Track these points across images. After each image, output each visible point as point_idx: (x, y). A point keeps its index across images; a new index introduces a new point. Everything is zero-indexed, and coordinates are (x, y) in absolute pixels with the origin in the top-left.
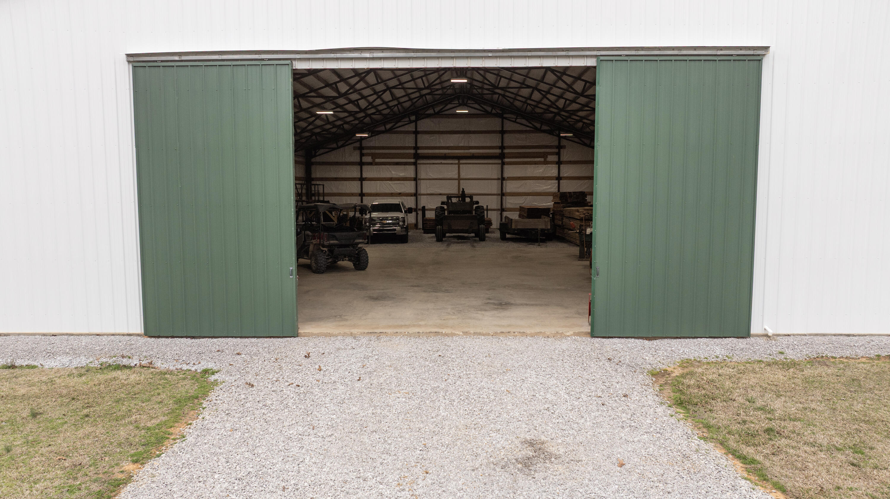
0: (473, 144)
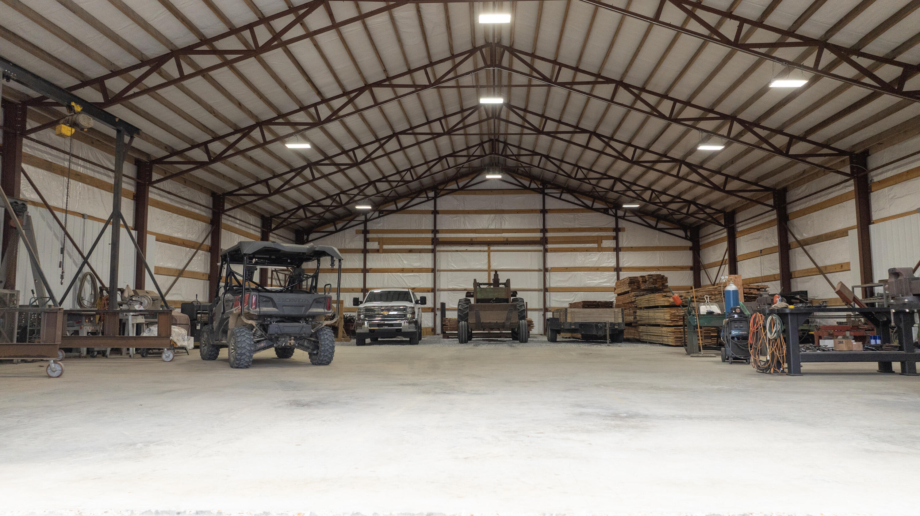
0: (506, 226)
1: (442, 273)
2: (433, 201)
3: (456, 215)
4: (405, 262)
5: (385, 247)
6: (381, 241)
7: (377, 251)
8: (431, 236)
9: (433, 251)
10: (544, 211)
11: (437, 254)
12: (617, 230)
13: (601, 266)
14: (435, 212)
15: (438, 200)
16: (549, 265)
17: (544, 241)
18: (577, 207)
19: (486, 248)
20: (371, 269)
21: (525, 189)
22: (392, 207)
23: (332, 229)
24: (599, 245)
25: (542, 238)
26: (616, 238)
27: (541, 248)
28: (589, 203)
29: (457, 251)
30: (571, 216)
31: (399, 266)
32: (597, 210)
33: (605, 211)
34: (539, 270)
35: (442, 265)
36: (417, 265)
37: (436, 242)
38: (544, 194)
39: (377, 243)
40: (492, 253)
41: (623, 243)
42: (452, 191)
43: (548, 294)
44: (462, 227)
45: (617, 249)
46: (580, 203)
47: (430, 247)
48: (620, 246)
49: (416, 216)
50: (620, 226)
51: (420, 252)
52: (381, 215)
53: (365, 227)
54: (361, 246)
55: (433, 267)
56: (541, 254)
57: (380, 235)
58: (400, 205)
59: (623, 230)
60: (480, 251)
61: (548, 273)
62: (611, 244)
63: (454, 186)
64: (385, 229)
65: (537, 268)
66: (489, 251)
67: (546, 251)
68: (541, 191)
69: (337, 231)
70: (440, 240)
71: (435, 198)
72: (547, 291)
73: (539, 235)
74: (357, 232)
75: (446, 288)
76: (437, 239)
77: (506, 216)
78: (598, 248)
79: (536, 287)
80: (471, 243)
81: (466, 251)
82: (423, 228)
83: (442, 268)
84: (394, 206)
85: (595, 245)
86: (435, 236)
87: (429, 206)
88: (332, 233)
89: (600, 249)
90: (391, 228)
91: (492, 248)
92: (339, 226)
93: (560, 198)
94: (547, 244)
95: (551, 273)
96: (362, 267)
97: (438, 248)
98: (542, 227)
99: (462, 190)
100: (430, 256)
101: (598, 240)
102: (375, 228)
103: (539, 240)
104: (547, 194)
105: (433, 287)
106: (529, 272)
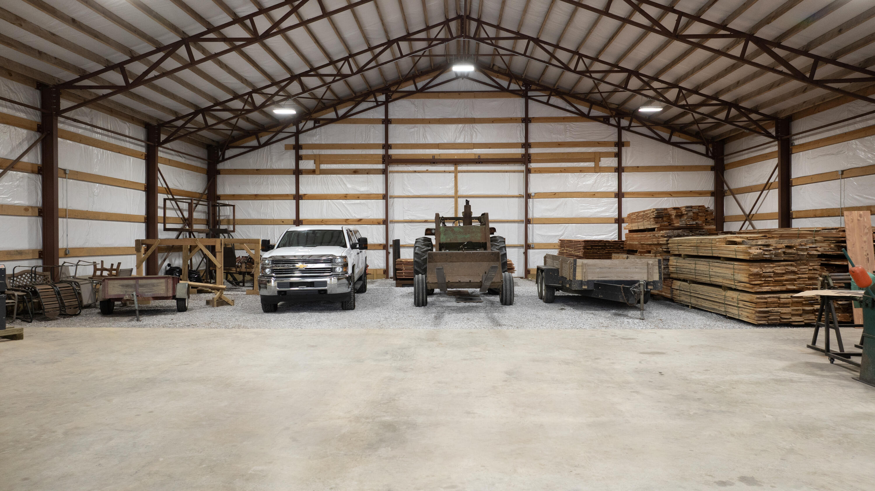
0: (478, 140)
1: (396, 199)
2: (383, 108)
3: (413, 125)
4: (349, 186)
5: (323, 167)
6: (318, 159)
7: (313, 172)
8: (381, 152)
9: (385, 172)
10: (527, 120)
11: (390, 176)
12: (620, 144)
13: (598, 191)
14: (387, 122)
15: (391, 105)
16: (532, 190)
17: (526, 159)
18: (569, 115)
19: (452, 168)
20: (305, 195)
21: (502, 91)
22: (332, 115)
23: (254, 143)
24: (597, 165)
25: (523, 155)
26: (618, 155)
27: (523, 168)
28: (585, 109)
29: (415, 172)
30: (560, 126)
31: (342, 191)
32: (595, 119)
33: (605, 120)
34: (520, 196)
35: (396, 190)
36: (363, 189)
37: (388, 160)
38: (527, 98)
39: (313, 161)
40: (459, 175)
41: (627, 162)
42: (408, 94)
43: (530, 226)
44: (422, 141)
45: (619, 170)
46: (573, 109)
47: (381, 166)
48: (624, 164)
49: (363, 127)
50: (623, 140)
51: (367, 174)
52: (317, 125)
53: (297, 140)
54: (292, 165)
55: (384, 193)
56: (522, 176)
57: (316, 152)
58: (342, 112)
59: (628, 144)
60: (445, 172)
61: (531, 200)
62: (613, 162)
63: (411, 87)
64: (323, 143)
65: (516, 194)
66: (456, 172)
67: (528, 171)
68: (524, 95)
69: (261, 146)
70: (393, 158)
71: (386, 103)
72: (530, 223)
73: (521, 151)
74: (287, 147)
75: (401, 219)
76: (390, 156)
77: (478, 127)
78: (595, 167)
79: (516, 218)
80: (433, 161)
81: (427, 171)
82: (372, 142)
83: (396, 194)
84: (334, 113)
85: (592, 164)
86: (387, 152)
87: (379, 113)
88: (254, 148)
89: (597, 169)
90: (330, 142)
91: (460, 168)
92: (264, 139)
93: (547, 103)
94: (530, 162)
95: (535, 200)
96: (294, 192)
97: (391, 168)
98: (523, 141)
99: (422, 92)
100: (381, 178)
101: (595, 158)
102: (310, 143)
103: (520, 157)
104: (530, 98)
105: (384, 217)
106: (506, 199)
